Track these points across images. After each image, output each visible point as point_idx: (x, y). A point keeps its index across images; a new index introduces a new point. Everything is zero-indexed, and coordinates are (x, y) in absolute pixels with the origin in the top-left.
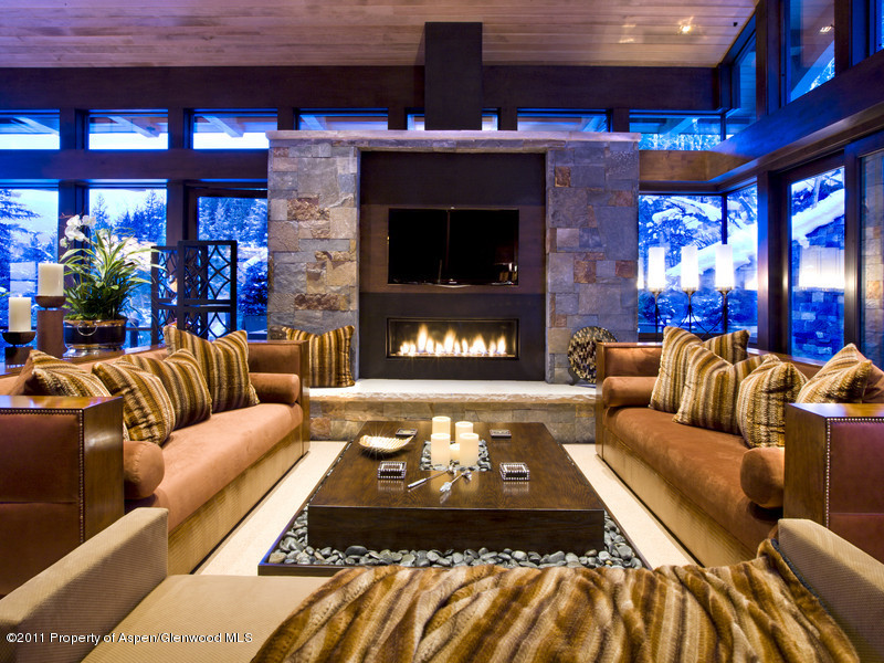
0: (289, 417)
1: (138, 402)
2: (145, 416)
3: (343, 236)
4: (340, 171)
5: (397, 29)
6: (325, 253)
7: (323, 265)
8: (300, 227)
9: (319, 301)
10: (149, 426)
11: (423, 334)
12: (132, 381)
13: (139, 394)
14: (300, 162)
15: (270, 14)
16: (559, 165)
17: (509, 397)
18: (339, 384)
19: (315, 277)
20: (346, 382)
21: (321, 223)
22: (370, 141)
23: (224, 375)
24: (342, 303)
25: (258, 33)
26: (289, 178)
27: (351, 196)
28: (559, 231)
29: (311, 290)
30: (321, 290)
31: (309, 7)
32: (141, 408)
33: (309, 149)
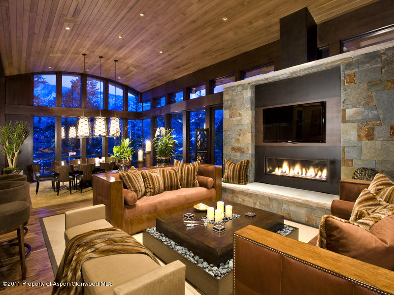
0: (206, 193)
1: (149, 182)
2: (150, 186)
3: (246, 123)
4: (245, 96)
5: (270, 27)
6: (241, 130)
7: (240, 135)
8: (233, 120)
9: (238, 149)
10: (151, 189)
11: (285, 165)
12: (148, 176)
13: (150, 180)
14: (233, 95)
15: (224, 41)
16: (348, 72)
17: (303, 201)
18: (239, 183)
19: (238, 140)
20: (242, 183)
21: (239, 118)
22: (255, 81)
23: (186, 176)
24: (246, 150)
25: (223, 48)
26: (229, 102)
27: (249, 106)
28: (347, 111)
29: (236, 145)
30: (239, 145)
31: (235, 34)
32: (149, 183)
33: (235, 90)
